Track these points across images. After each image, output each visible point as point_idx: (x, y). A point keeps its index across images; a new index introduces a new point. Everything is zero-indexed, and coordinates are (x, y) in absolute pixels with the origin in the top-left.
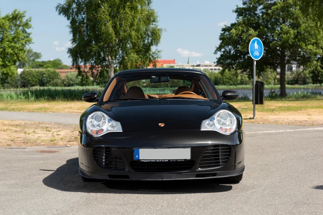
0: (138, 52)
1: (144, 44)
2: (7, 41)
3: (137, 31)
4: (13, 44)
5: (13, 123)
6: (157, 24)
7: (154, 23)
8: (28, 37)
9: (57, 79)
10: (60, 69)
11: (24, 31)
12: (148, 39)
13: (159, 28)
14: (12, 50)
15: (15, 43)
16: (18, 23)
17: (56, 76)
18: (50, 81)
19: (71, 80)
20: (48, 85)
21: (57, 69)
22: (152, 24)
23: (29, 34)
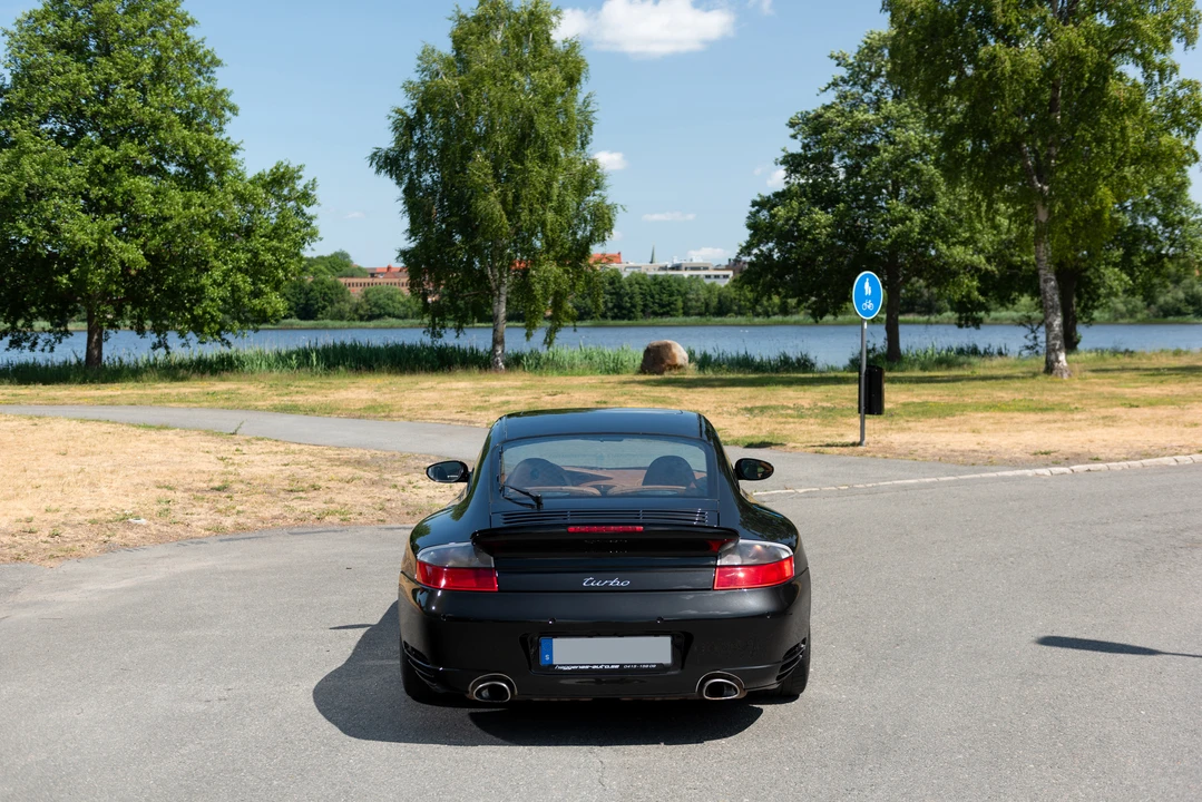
0: (560, 260)
1: (575, 240)
2: (261, 237)
3: (559, 211)
4: (275, 243)
5: (345, 455)
6: (604, 193)
7: (597, 192)
8: (308, 225)
9: (342, 303)
10: (347, 276)
11: (299, 212)
12: (585, 229)
13: (608, 202)
14: (273, 254)
15: (280, 241)
16: (285, 192)
17: (340, 296)
18: (324, 307)
19: (376, 305)
20: (320, 316)
21: (341, 277)
22: (594, 195)
23: (311, 219)
